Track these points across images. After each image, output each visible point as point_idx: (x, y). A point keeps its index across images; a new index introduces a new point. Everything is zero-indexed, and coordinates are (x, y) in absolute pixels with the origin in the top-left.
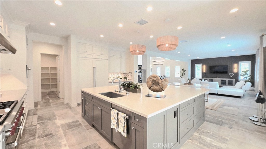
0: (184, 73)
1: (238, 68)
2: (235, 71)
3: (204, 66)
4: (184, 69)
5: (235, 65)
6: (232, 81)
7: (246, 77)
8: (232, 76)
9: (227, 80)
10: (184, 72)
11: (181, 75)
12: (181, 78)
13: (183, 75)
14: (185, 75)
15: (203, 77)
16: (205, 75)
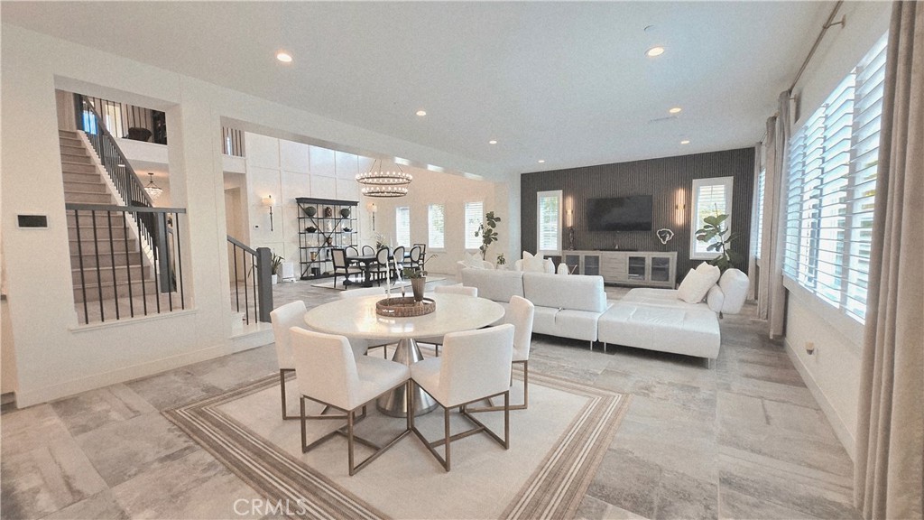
0: (494, 231)
1: (690, 207)
2: (679, 219)
3: (570, 201)
4: (492, 214)
5: (680, 195)
6: (666, 261)
7: (717, 246)
8: (667, 239)
9: (649, 256)
10: (494, 226)
11: (484, 242)
12: (484, 252)
13: (488, 239)
14: (496, 239)
15: (564, 248)
16: (570, 238)
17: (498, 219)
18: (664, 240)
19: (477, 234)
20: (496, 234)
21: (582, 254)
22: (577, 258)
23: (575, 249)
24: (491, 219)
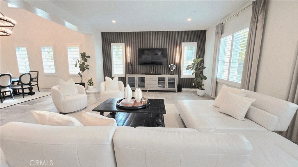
0: (86, 63)
2: (177, 61)
3: (128, 49)
4: (84, 53)
5: (178, 49)
6: (174, 79)
9: (167, 77)
10: (86, 60)
11: (81, 70)
12: (81, 76)
13: (83, 68)
14: (88, 69)
15: (126, 73)
16: (129, 68)
17: (89, 57)
18: (172, 70)
19: (76, 66)
20: (88, 65)
21: (137, 76)
22: (133, 79)
23: (132, 74)
24: (84, 56)
